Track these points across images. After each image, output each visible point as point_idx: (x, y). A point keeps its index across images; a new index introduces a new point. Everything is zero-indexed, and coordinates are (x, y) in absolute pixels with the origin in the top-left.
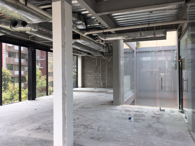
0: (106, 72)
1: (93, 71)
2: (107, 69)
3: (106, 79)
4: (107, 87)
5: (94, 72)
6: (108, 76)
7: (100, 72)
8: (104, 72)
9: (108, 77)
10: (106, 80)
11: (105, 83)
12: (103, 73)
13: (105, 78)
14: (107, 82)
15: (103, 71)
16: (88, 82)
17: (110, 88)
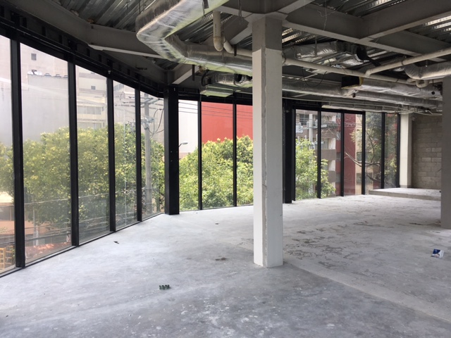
16: (427, 176)
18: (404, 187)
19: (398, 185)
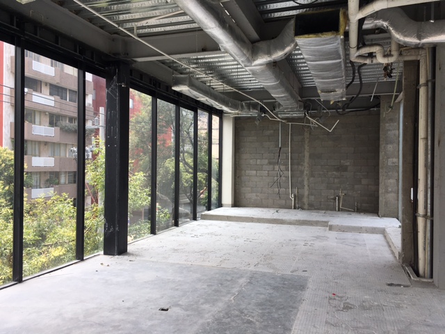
0: (306, 164)
1: (266, 161)
2: (307, 154)
3: (306, 183)
4: (306, 207)
5: (270, 163)
6: (312, 175)
7: (286, 165)
8: (298, 164)
9: (312, 179)
10: (306, 187)
11: (303, 196)
12: (296, 167)
13: (303, 181)
14: (306, 193)
15: (296, 162)
16: (252, 192)
17: (315, 209)
18: (227, 206)
19: (220, 205)
